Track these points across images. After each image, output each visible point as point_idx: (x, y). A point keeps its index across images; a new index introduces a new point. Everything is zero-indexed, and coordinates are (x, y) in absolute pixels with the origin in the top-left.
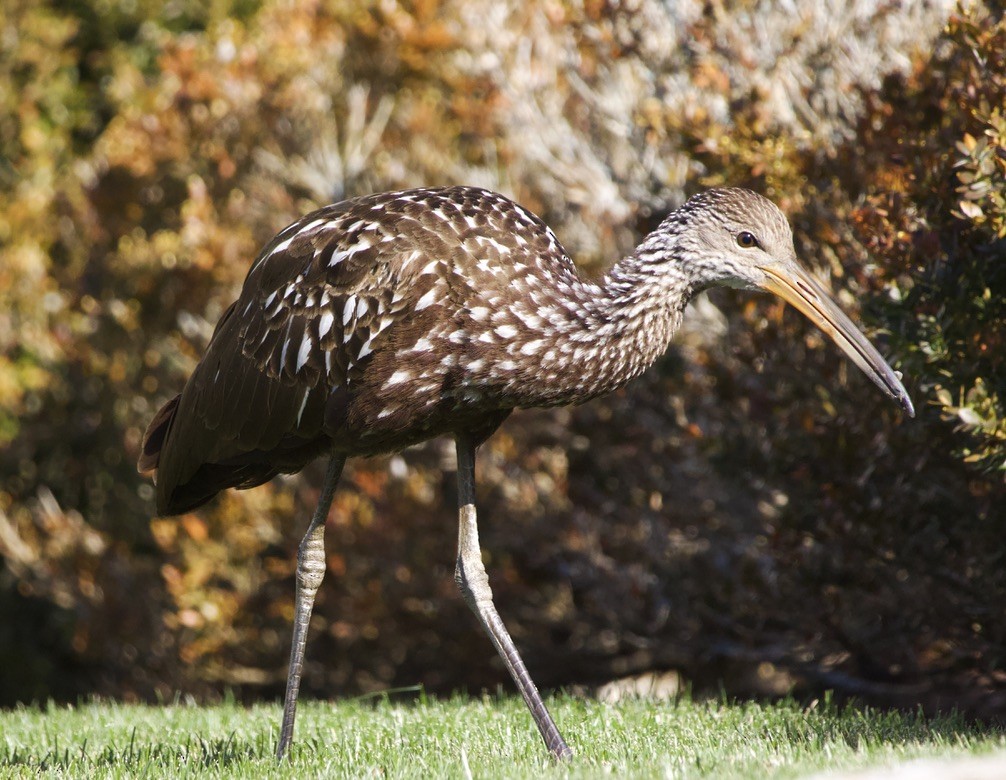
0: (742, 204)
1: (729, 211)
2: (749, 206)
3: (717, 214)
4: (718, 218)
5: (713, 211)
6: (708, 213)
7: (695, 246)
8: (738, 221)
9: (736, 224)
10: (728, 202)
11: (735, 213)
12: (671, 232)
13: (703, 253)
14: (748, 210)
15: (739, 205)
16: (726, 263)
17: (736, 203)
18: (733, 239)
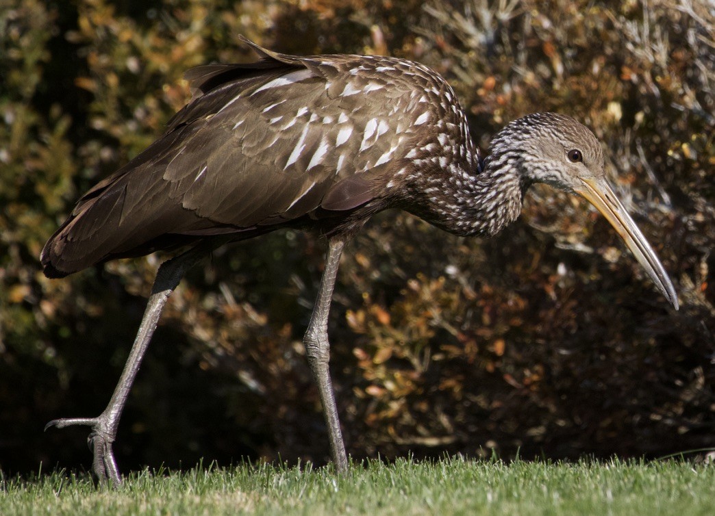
0: (575, 129)
1: (566, 132)
2: (579, 131)
3: (556, 133)
4: (556, 136)
5: (553, 130)
6: (549, 130)
7: (535, 152)
8: (572, 141)
9: (571, 143)
10: (565, 125)
11: (570, 134)
12: (515, 138)
13: (541, 158)
14: (579, 134)
15: (573, 129)
16: (556, 170)
17: (571, 127)
18: (565, 153)
